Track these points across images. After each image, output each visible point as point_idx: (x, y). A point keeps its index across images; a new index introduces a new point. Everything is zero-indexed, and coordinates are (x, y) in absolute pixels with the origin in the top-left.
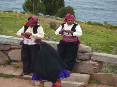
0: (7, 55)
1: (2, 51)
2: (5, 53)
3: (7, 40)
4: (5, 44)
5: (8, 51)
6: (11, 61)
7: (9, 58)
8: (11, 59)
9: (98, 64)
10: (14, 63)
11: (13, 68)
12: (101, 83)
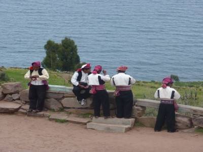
0: (60, 103)
1: (56, 99)
2: (58, 101)
3: (60, 90)
4: (58, 93)
5: (61, 99)
6: (65, 108)
7: (62, 105)
8: (64, 106)
9: (141, 109)
10: (67, 110)
11: (66, 114)
12: (145, 126)
